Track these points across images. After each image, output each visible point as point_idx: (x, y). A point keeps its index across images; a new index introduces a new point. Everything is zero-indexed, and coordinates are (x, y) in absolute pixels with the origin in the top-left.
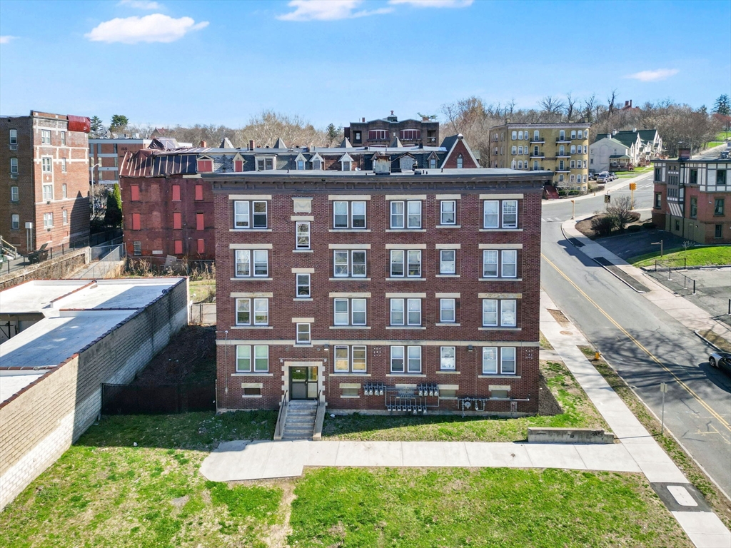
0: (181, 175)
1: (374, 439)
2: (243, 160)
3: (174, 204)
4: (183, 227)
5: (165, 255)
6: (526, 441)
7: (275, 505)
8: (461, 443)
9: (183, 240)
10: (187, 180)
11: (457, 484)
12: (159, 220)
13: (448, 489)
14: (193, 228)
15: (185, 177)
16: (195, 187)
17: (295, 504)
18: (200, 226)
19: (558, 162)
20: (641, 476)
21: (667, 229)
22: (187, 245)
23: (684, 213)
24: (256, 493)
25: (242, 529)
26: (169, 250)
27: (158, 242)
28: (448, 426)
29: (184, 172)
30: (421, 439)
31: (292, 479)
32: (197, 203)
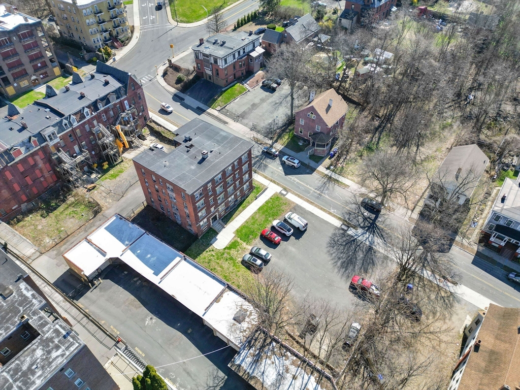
0: (7, 165)
1: (234, 218)
2: (36, 139)
3: (11, 181)
4: (21, 188)
5: (20, 206)
6: (256, 199)
7: (238, 243)
8: (248, 207)
9: (25, 193)
10: (11, 166)
11: (257, 216)
12: (7, 193)
13: (257, 218)
14: (27, 186)
15: (9, 165)
16: (17, 167)
17: (241, 239)
18: (30, 182)
19: (113, 22)
20: (276, 193)
21: (205, 78)
22: (28, 194)
23: (213, 74)
24: (233, 243)
25: (239, 249)
26: (20, 203)
27: (13, 202)
28: (242, 206)
29: (7, 163)
30: (241, 212)
31: (235, 237)
32: (22, 173)
